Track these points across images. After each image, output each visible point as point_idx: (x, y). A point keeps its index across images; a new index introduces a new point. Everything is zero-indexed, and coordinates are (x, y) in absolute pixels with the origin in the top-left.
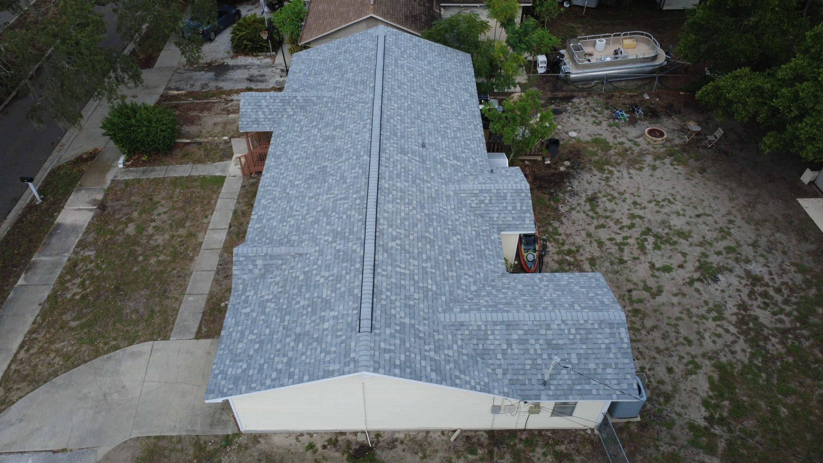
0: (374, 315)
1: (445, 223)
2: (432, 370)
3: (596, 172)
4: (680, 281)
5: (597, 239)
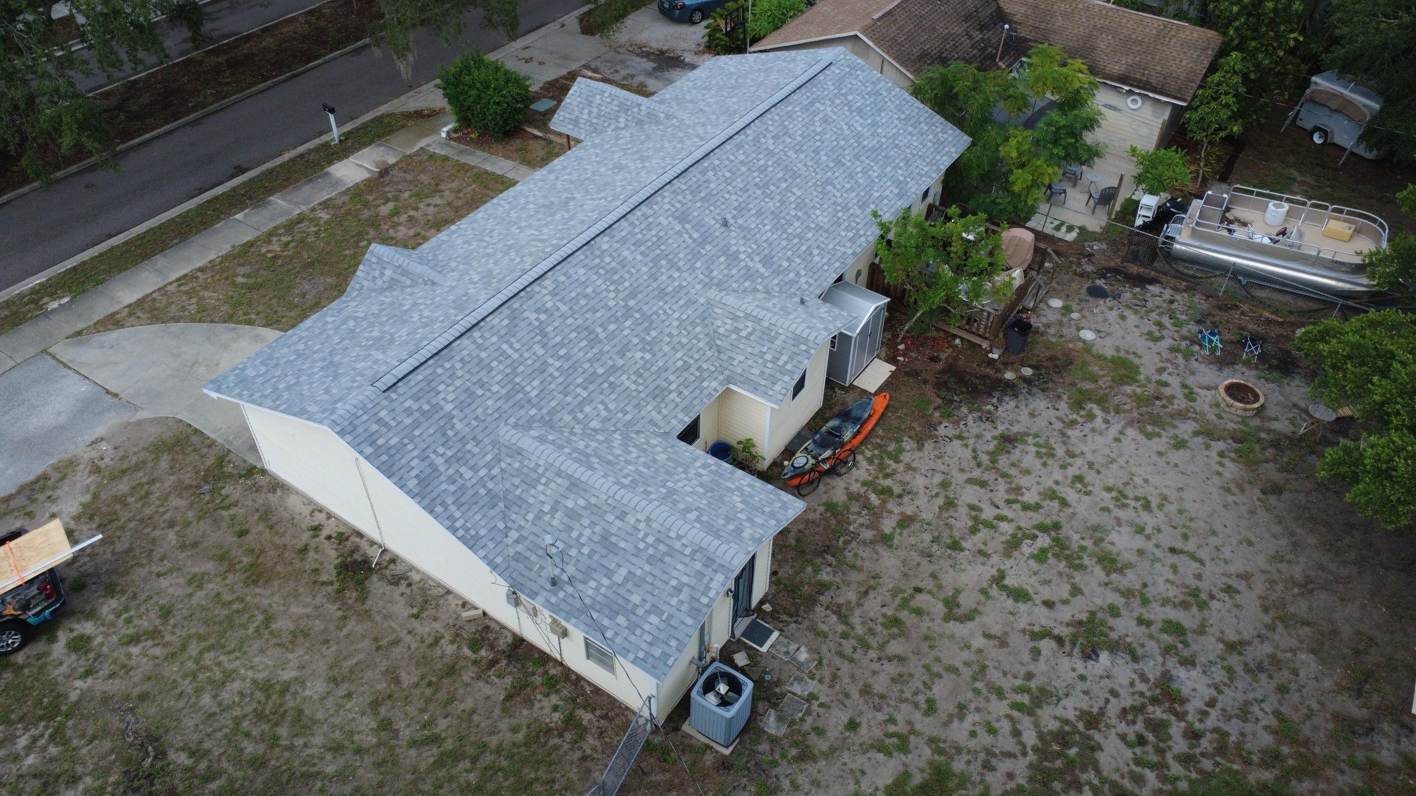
0: (410, 377)
1: (647, 331)
2: (417, 476)
3: (1063, 406)
4: (1022, 623)
5: (952, 496)
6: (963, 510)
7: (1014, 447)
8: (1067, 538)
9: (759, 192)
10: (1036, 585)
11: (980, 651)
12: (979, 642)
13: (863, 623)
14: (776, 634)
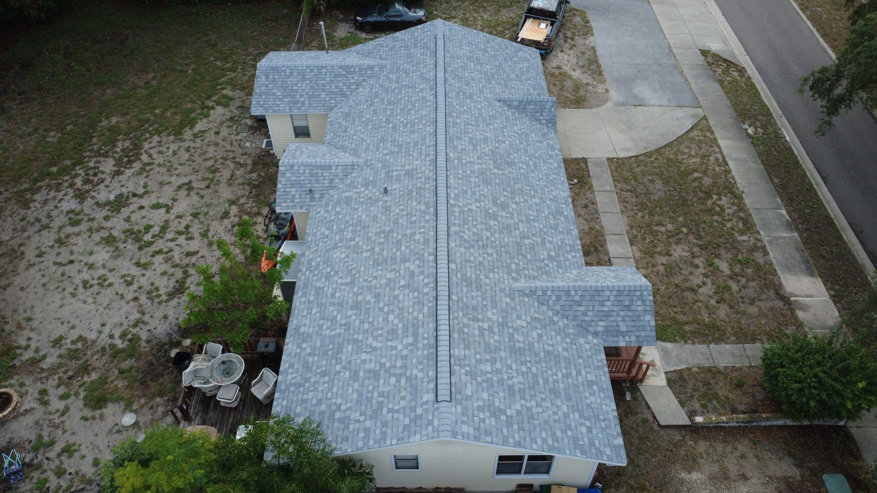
4: (153, 196)
5: (205, 239)
6: (196, 235)
7: (174, 287)
8: (133, 244)
9: (387, 229)
10: (149, 214)
11: (171, 176)
12: (173, 179)
13: (227, 165)
14: (264, 146)
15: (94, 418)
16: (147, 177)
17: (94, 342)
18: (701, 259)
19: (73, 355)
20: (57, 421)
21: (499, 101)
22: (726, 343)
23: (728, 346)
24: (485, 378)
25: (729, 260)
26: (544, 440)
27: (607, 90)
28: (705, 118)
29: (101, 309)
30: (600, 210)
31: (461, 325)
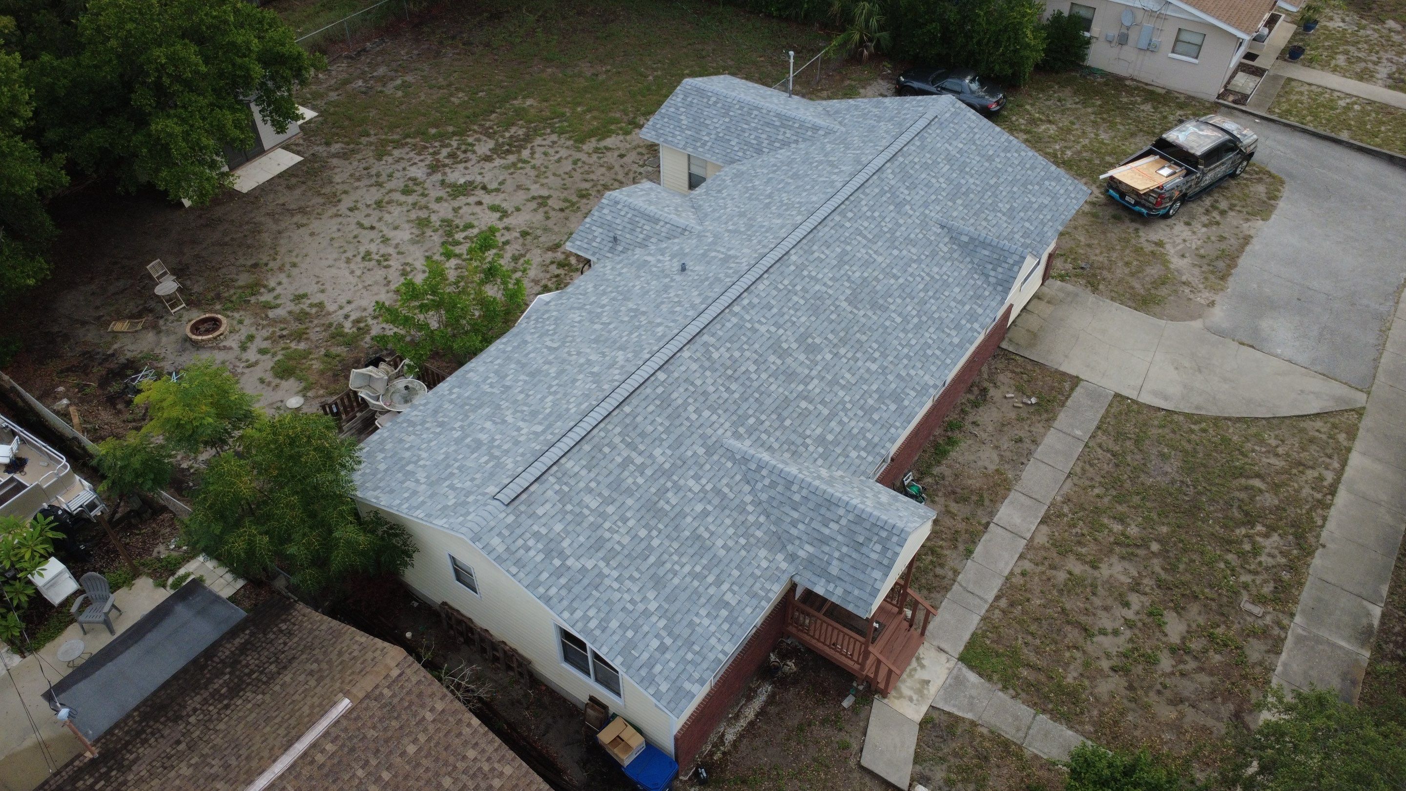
8: (441, 237)
9: (643, 309)
10: (480, 213)
11: (536, 183)
15: (269, 384)
16: (512, 174)
17: (329, 314)
18: (1144, 598)
19: (302, 317)
20: (239, 370)
21: (943, 227)
22: (1071, 728)
23: (1070, 733)
24: (577, 510)
25: (1194, 626)
26: (587, 619)
27: (1212, 304)
28: (1360, 412)
29: (360, 286)
30: (1036, 455)
31: (606, 441)
